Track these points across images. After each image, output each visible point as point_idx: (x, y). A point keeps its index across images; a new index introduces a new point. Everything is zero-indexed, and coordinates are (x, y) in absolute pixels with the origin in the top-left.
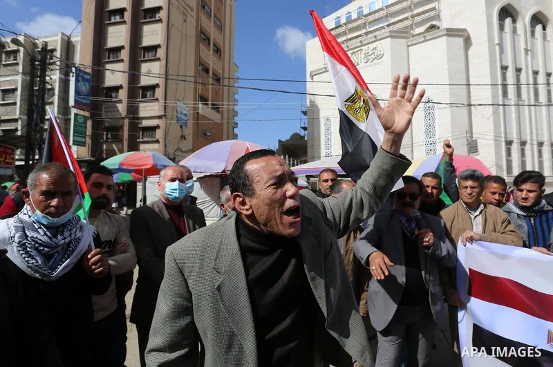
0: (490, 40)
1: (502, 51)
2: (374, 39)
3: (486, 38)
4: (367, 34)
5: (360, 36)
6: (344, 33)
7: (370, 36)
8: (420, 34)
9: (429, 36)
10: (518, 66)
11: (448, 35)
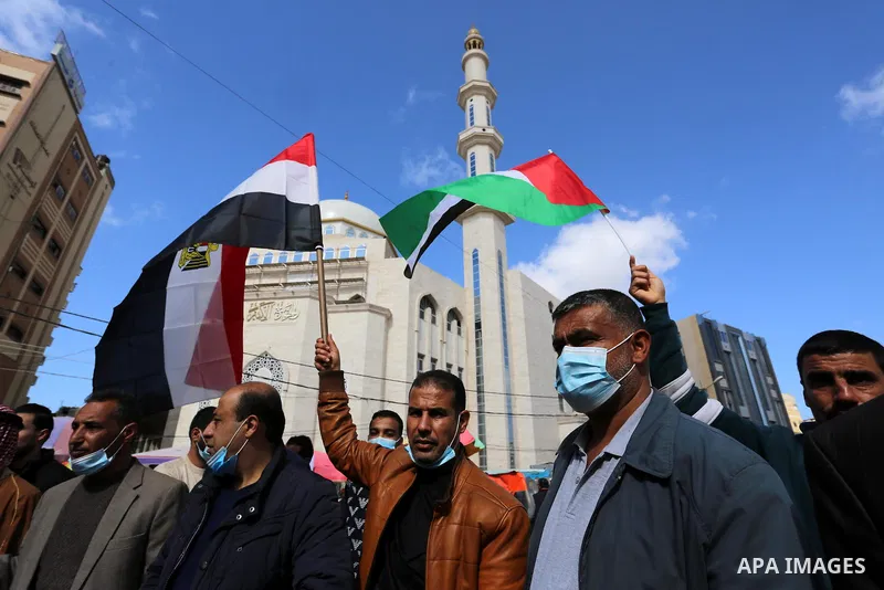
0: (410, 325)
1: (419, 338)
2: (291, 295)
3: (406, 324)
4: (285, 285)
5: (277, 285)
6: (259, 276)
7: (288, 288)
8: (344, 302)
9: (352, 306)
10: (434, 357)
11: (369, 311)
